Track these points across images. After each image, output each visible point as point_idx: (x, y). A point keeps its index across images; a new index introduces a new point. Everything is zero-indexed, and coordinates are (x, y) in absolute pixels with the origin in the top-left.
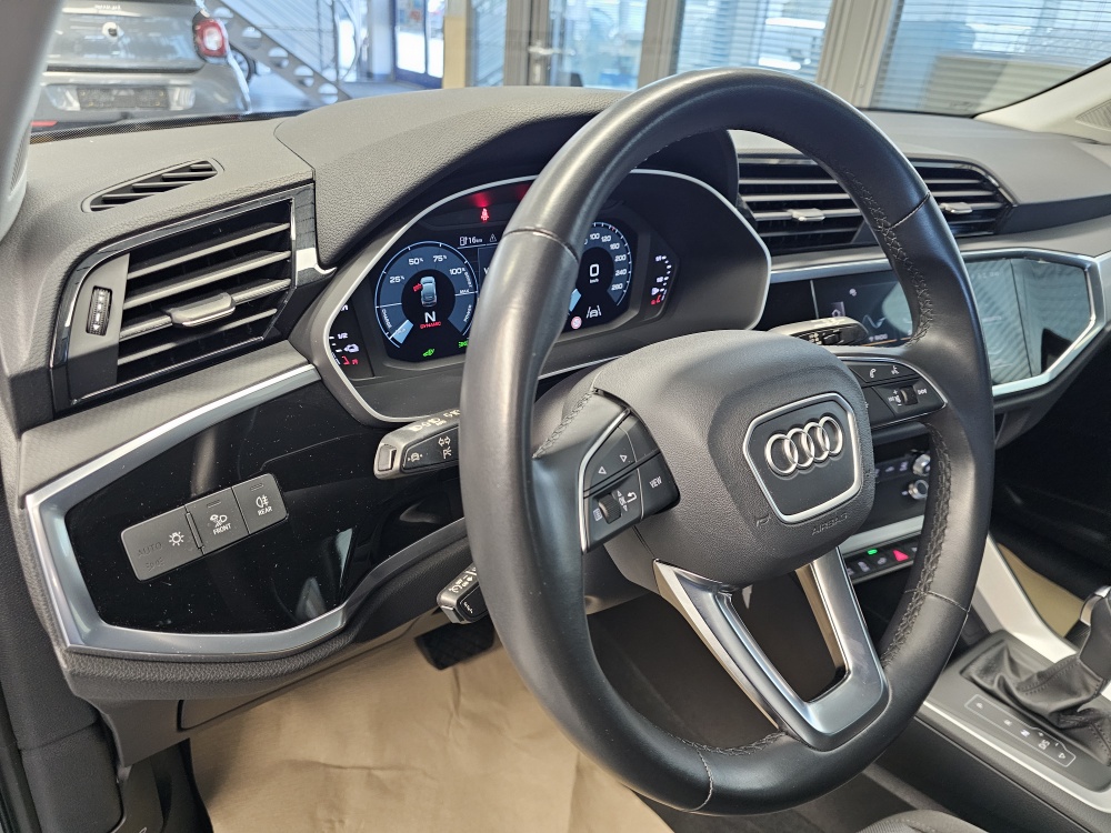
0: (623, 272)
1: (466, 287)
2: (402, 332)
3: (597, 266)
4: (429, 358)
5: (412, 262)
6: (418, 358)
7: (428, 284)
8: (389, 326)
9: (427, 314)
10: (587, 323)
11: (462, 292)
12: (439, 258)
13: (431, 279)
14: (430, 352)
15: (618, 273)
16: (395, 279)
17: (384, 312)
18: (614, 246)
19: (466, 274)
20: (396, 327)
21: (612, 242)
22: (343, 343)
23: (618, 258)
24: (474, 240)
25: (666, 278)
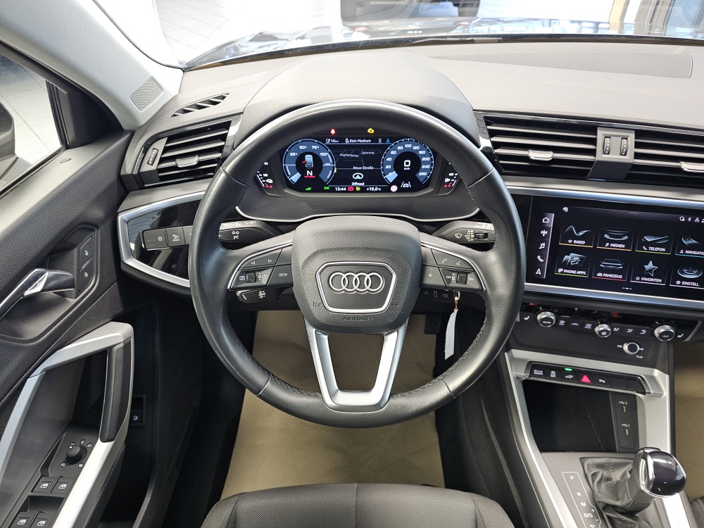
0: (428, 167)
1: (329, 162)
2: (296, 177)
3: (409, 161)
4: (308, 191)
5: (301, 147)
6: (303, 190)
7: (309, 158)
8: (290, 174)
9: (308, 172)
10: (400, 190)
11: (327, 164)
12: (315, 147)
13: (311, 156)
14: (309, 189)
15: (423, 167)
16: (293, 154)
17: (287, 167)
18: (421, 152)
19: (329, 156)
20: (292, 175)
21: (420, 150)
22: (265, 178)
23: (424, 159)
24: (334, 141)
25: (456, 174)
